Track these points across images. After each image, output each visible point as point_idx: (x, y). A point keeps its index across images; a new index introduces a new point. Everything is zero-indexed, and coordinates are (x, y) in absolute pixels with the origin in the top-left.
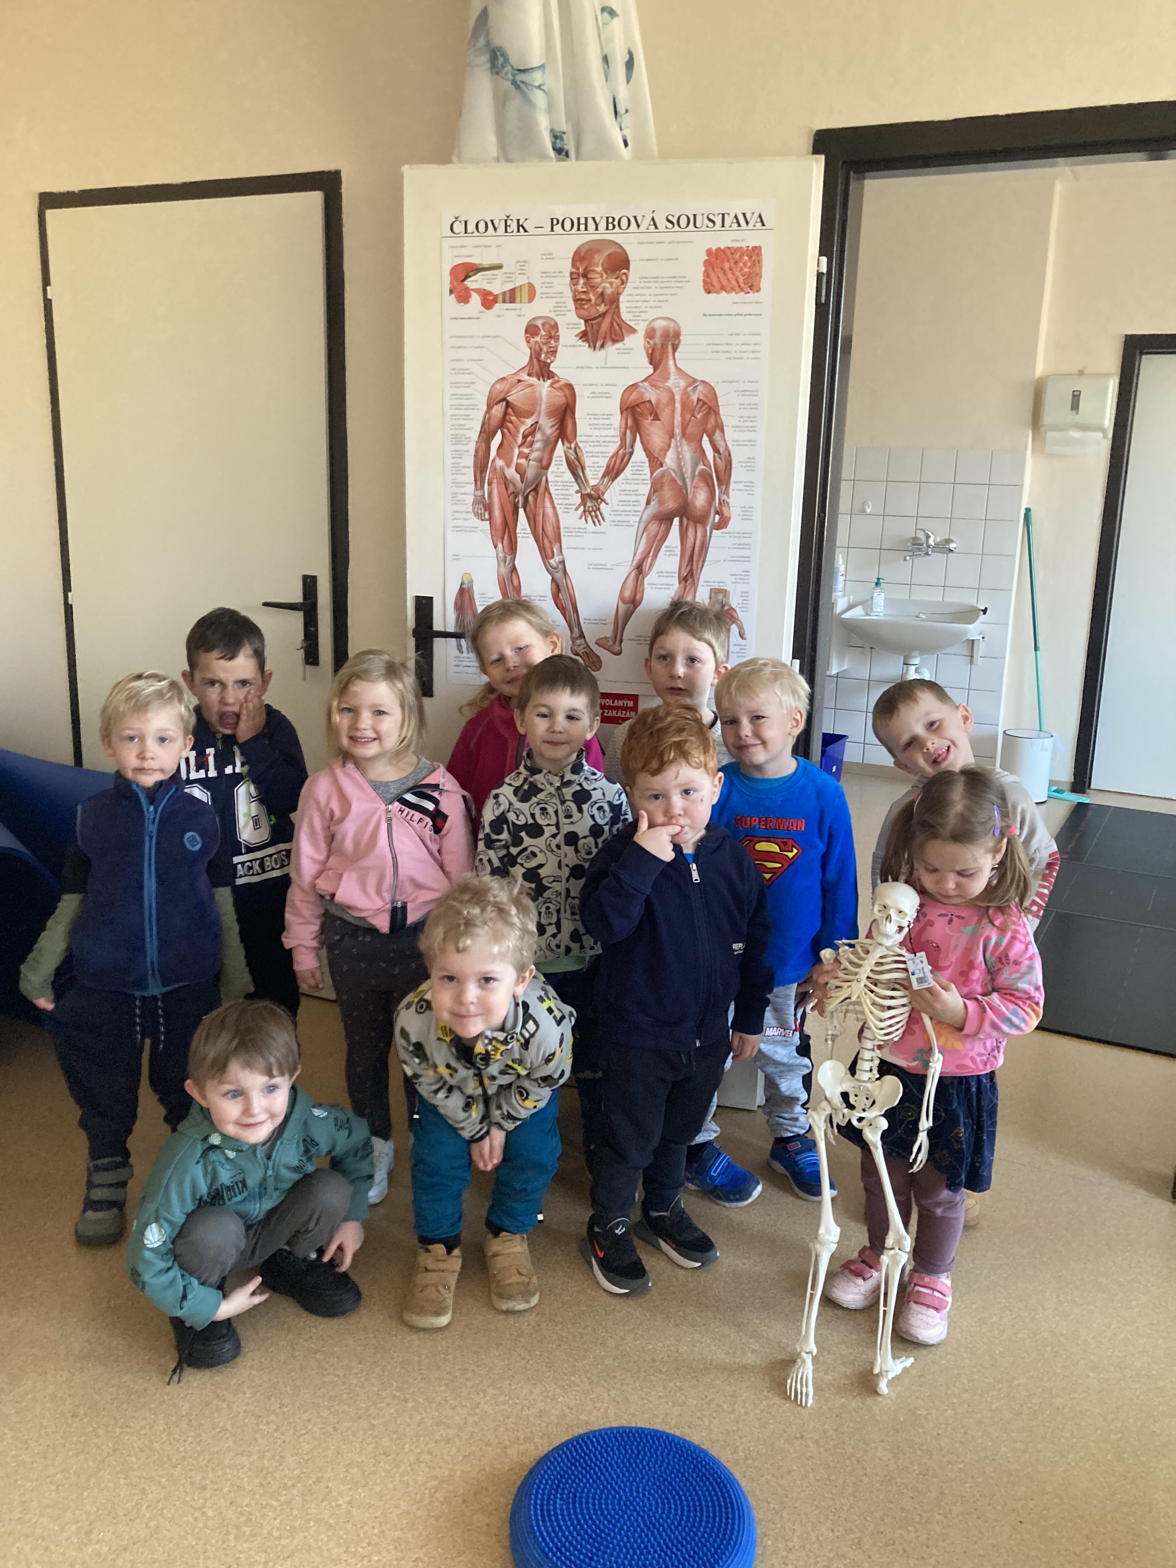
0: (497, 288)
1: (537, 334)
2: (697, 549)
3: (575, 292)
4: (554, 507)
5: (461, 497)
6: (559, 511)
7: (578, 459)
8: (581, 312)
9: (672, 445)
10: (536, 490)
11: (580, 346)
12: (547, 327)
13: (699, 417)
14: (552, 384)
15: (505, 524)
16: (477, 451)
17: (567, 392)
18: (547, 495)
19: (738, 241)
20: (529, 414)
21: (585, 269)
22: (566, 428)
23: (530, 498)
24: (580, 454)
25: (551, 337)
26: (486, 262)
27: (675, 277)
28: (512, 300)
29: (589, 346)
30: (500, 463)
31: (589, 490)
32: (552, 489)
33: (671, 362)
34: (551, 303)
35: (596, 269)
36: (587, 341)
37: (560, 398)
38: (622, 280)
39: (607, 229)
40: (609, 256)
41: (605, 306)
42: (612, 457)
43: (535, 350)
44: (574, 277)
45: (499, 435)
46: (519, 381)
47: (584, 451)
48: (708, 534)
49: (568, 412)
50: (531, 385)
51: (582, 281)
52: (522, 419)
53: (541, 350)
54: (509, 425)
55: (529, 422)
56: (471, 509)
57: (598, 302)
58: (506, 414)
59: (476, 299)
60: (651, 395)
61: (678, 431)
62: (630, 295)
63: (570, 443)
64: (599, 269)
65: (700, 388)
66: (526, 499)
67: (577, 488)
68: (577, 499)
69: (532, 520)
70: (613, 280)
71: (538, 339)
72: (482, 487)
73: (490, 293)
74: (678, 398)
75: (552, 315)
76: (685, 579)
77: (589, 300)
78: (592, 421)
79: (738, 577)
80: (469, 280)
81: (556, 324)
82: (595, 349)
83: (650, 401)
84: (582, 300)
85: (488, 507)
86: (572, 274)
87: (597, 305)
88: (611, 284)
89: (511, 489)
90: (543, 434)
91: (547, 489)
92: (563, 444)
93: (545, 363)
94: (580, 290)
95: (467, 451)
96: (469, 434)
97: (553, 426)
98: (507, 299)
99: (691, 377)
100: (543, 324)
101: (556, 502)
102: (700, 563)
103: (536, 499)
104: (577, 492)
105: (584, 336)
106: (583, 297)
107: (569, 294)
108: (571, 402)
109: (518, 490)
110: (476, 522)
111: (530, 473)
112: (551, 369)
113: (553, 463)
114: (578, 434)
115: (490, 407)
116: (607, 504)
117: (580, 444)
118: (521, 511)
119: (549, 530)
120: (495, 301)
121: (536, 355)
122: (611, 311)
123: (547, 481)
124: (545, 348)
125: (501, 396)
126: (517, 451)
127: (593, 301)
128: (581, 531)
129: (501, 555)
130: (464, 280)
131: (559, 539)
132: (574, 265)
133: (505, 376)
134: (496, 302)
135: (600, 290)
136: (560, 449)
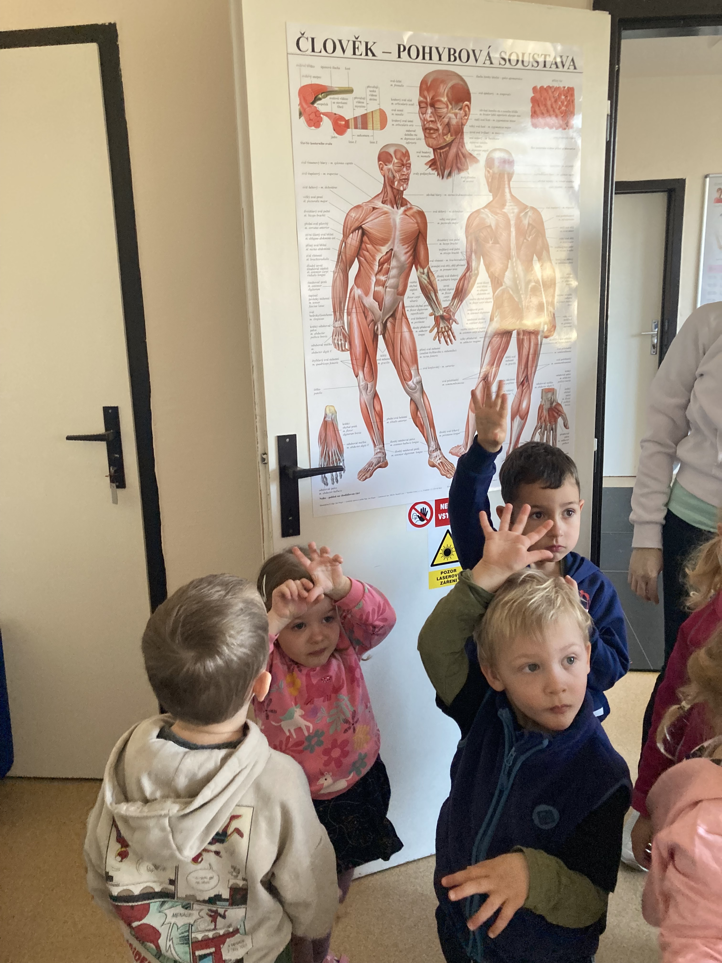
0: (348, 113)
1: (390, 162)
2: (530, 356)
3: (423, 121)
4: (411, 331)
5: (319, 330)
6: (415, 335)
7: (431, 283)
8: (431, 141)
9: (509, 265)
10: (393, 316)
11: (430, 174)
12: (398, 156)
13: (529, 239)
14: (405, 211)
15: (366, 351)
16: (334, 281)
17: (419, 220)
18: (404, 320)
19: (557, 81)
20: (384, 241)
21: (432, 99)
22: (419, 253)
23: (389, 324)
24: (432, 279)
25: (403, 165)
26: (336, 83)
27: (509, 112)
28: (365, 126)
29: (438, 174)
30: (358, 292)
31: (441, 312)
32: (408, 314)
33: (507, 190)
34: (402, 131)
35: (442, 99)
36: (436, 169)
37: (412, 225)
38: (465, 111)
39: (449, 60)
40: (453, 87)
41: (451, 136)
42: (460, 279)
43: (389, 178)
44: (422, 106)
45: (356, 265)
46: (374, 208)
47: (436, 276)
48: (539, 343)
49: (420, 238)
50: (386, 213)
51: (429, 110)
52: (377, 247)
53: (394, 177)
54: (365, 253)
55: (384, 249)
56: (330, 341)
57: (445, 132)
58: (362, 241)
59: (327, 123)
60: (491, 219)
61: (513, 253)
62: (472, 126)
63: (423, 269)
64: (445, 99)
65: (530, 214)
66: (385, 326)
67: (431, 311)
68: (431, 321)
69: (391, 346)
70: (457, 111)
71: (390, 166)
72: (342, 318)
73: (341, 118)
74: (513, 222)
75: (403, 143)
76: (522, 384)
77: (437, 130)
78: (442, 247)
79: (562, 377)
80: (319, 102)
81: (407, 152)
82: (443, 178)
83: (490, 226)
84: (430, 129)
85: (349, 338)
86: (420, 103)
87: (444, 134)
88: (456, 115)
89: (370, 317)
90: (398, 260)
91: (404, 315)
92: (417, 270)
93: (398, 190)
94: (429, 119)
95: (325, 282)
96: (325, 264)
97: (406, 253)
98: (360, 125)
99: (524, 204)
100: (395, 152)
101: (412, 326)
102: (534, 368)
103: (394, 325)
104: (431, 315)
105: (433, 164)
106: (431, 126)
107: (420, 123)
108: (422, 230)
109: (377, 317)
110: (336, 353)
111: (388, 299)
112: (404, 196)
113: (409, 288)
114: (430, 258)
115: (346, 236)
116: (458, 324)
117: (432, 269)
118: (380, 337)
119: (407, 353)
120: (347, 125)
121: (389, 182)
122: (457, 141)
123: (403, 307)
124: (397, 176)
125: (357, 224)
126: (374, 279)
127: (441, 131)
128: (435, 352)
129: (362, 383)
130: (313, 103)
131: (415, 361)
132: (421, 94)
133: (360, 204)
134: (348, 127)
135: (446, 120)
136: (414, 275)
